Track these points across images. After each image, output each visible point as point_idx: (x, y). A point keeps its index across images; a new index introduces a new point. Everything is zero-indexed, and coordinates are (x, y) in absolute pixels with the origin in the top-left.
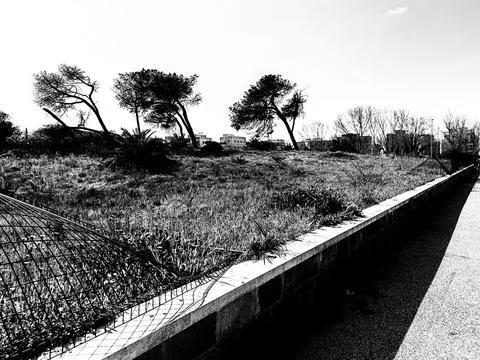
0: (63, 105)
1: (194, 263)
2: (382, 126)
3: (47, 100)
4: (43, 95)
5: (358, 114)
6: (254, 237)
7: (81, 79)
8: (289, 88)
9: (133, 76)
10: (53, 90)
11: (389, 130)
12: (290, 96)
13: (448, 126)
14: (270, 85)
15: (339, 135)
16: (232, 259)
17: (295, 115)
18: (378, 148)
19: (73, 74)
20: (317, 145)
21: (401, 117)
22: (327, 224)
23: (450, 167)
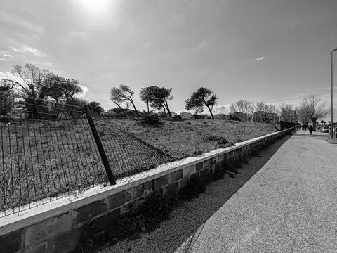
0: (121, 100)
1: (176, 156)
2: (252, 109)
3: (115, 99)
4: (114, 97)
5: (241, 104)
6: (194, 150)
7: (128, 90)
8: (210, 93)
9: (147, 89)
10: (117, 94)
11: (255, 111)
12: (211, 96)
13: (282, 109)
14: (202, 92)
15: (232, 112)
16: (188, 156)
17: (213, 104)
18: (250, 119)
19: (125, 88)
20: (222, 117)
21: (260, 105)
22: (220, 147)
23: (279, 128)
